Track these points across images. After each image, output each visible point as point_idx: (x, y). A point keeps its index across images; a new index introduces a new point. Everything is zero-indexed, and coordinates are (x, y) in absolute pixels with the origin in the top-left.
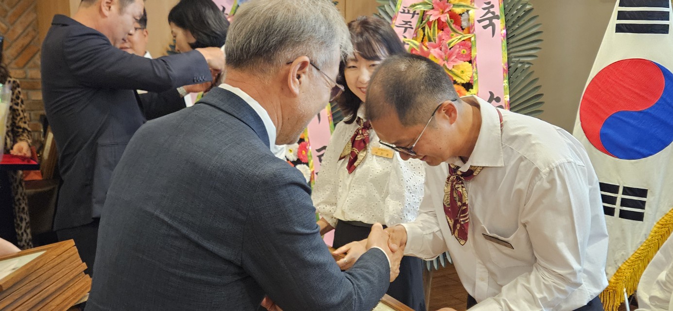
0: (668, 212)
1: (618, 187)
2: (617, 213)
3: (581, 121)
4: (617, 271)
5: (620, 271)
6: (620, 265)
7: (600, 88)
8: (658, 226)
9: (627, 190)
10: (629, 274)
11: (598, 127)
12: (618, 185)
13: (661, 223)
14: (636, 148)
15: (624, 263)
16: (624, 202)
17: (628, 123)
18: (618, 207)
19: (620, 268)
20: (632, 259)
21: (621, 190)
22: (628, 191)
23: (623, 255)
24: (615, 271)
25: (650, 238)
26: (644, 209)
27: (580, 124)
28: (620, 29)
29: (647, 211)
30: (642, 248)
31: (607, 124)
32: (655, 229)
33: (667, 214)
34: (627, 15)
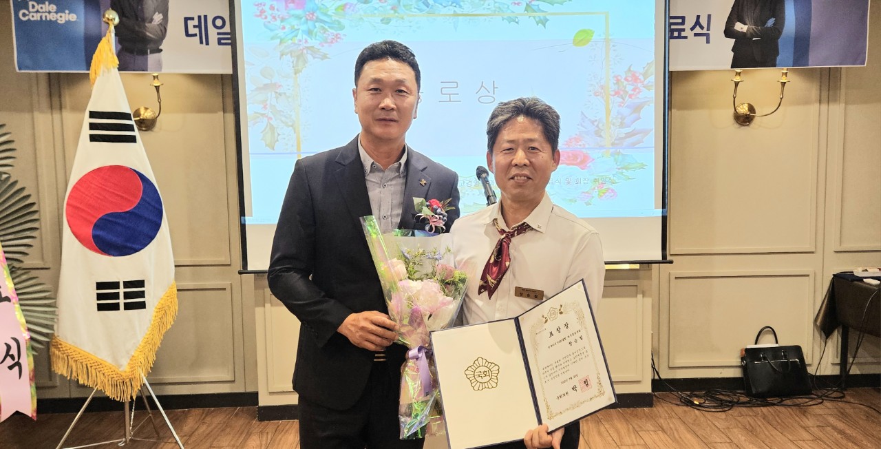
0: (162, 296)
1: (118, 283)
2: (122, 306)
3: (70, 226)
4: (131, 360)
5: (133, 359)
6: (133, 354)
7: (84, 193)
8: (156, 310)
9: (127, 284)
10: (142, 360)
11: (89, 231)
12: (117, 281)
13: (158, 307)
14: (129, 245)
15: (136, 350)
16: (127, 295)
17: (116, 223)
18: (122, 301)
19: (133, 356)
20: (142, 344)
21: (121, 285)
22: (129, 285)
23: (134, 343)
24: (129, 361)
25: (152, 322)
26: (144, 297)
27: (69, 229)
28: (93, 138)
29: (147, 299)
30: (149, 333)
31: (96, 226)
32: (155, 314)
33: (162, 299)
34: (99, 126)
